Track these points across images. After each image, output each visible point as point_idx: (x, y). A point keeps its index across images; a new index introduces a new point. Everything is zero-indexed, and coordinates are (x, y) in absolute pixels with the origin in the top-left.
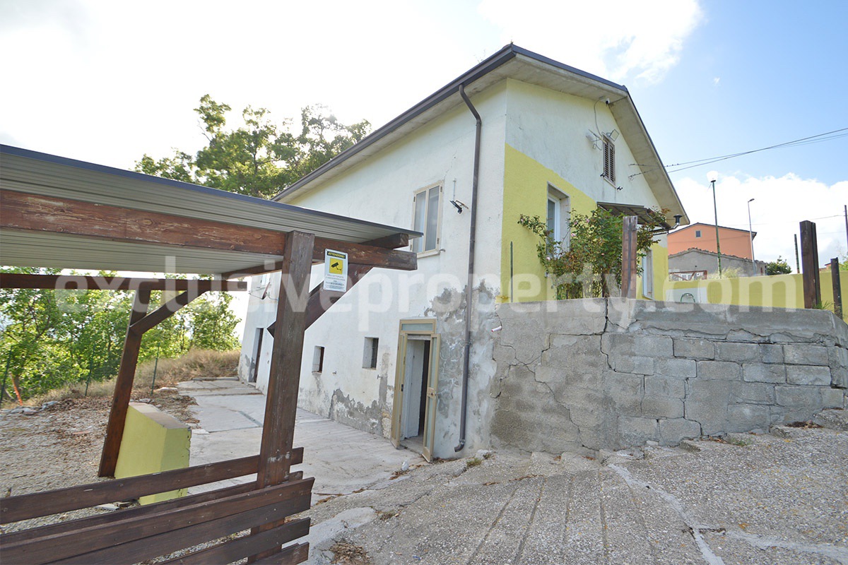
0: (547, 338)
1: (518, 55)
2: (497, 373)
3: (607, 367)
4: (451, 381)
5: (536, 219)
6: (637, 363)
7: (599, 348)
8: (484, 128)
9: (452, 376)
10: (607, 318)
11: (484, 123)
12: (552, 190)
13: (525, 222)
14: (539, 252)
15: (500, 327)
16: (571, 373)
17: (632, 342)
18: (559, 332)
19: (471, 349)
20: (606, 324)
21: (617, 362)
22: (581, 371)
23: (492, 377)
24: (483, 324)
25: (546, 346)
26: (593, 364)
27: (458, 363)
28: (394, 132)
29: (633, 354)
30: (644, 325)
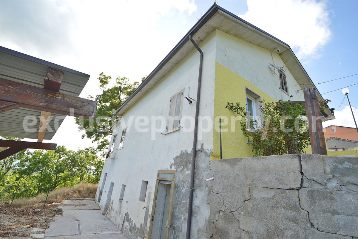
0: (247, 189)
1: (219, 10)
2: (210, 216)
3: (309, 225)
4: (181, 217)
5: (238, 104)
6: (342, 223)
7: (298, 204)
9: (182, 214)
10: (302, 173)
11: (204, 55)
12: (249, 92)
13: (231, 108)
14: (242, 127)
15: (213, 178)
16: (272, 227)
17: (332, 199)
18: (258, 185)
19: (194, 194)
20: (302, 179)
21: (319, 220)
22: (282, 226)
23: (207, 219)
24: (202, 175)
25: (247, 197)
26: (293, 220)
27: (186, 203)
28: (162, 69)
29: (337, 213)
30: (341, 181)
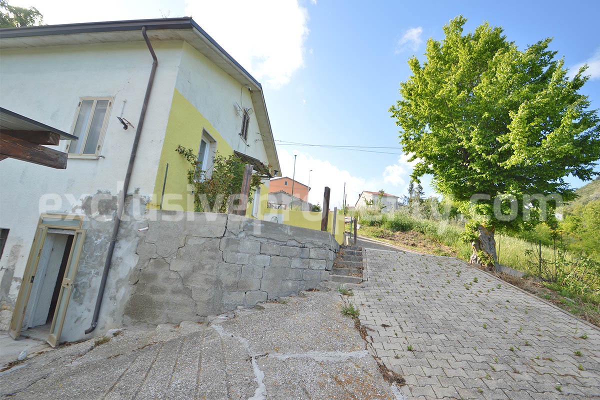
0: (184, 238)
2: (138, 265)
3: (222, 259)
4: (91, 271)
5: (190, 151)
6: (239, 257)
7: (218, 247)
8: (159, 69)
9: (93, 268)
10: (226, 227)
11: (159, 64)
12: (205, 133)
13: (181, 151)
14: (189, 175)
15: (147, 228)
16: (197, 264)
17: (238, 244)
18: (193, 235)
19: (116, 244)
20: (225, 231)
21: (228, 257)
22: (204, 262)
23: (132, 268)
24: (132, 224)
25: (182, 244)
26: (212, 258)
27: (101, 257)
29: (238, 252)
30: (247, 234)
